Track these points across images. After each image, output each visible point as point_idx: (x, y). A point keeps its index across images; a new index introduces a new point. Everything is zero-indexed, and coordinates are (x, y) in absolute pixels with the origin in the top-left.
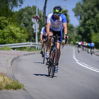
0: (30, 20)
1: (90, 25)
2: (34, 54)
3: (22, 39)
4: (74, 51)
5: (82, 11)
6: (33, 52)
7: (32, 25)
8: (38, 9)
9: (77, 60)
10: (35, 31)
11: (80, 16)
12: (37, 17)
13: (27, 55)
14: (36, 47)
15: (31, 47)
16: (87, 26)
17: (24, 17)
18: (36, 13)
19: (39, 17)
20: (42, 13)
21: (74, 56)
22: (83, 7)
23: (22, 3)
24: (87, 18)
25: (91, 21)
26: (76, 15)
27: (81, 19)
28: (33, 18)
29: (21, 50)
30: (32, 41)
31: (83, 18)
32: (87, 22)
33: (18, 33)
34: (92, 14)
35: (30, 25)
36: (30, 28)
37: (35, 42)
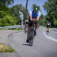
0: (18, 13)
1: (53, 15)
2: (21, 32)
3: (14, 23)
4: (44, 30)
5: (48, 7)
6: (20, 31)
7: (19, 15)
8: (23, 6)
9: (46, 35)
10: (21, 19)
11: (47, 10)
12: (22, 10)
13: (17, 32)
14: (22, 28)
15: (19, 28)
16: (51, 15)
17: (15, 11)
18: (21, 8)
19: (23, 10)
20: (25, 8)
21: (44, 33)
22: (48, 4)
23: (13, 2)
24: (51, 10)
25: (53, 12)
26: (45, 9)
27: (47, 11)
28: (20, 11)
29: (13, 30)
30: (20, 25)
31: (49, 11)
32: (51, 13)
33: (11, 20)
34: (54, 8)
35: (18, 15)
36: (18, 17)
37: (21, 25)
